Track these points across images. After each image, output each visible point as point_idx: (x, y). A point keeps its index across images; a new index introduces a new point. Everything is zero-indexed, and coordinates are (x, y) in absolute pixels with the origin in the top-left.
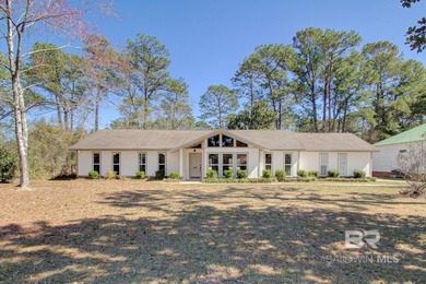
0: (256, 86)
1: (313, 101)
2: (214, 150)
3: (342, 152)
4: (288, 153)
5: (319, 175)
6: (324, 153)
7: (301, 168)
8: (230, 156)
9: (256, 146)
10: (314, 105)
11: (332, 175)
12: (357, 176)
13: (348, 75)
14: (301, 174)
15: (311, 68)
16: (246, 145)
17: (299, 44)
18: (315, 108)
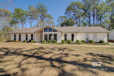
0: (72, 15)
1: (89, 18)
2: (46, 33)
3: (95, 33)
4: (73, 33)
5: (85, 41)
6: (87, 33)
7: (78, 39)
8: (51, 35)
9: (60, 31)
10: (90, 19)
11: (90, 42)
12: (101, 42)
13: (101, 9)
14: (77, 41)
15: (88, 8)
16: (57, 31)
17: (84, 1)
18: (90, 20)
